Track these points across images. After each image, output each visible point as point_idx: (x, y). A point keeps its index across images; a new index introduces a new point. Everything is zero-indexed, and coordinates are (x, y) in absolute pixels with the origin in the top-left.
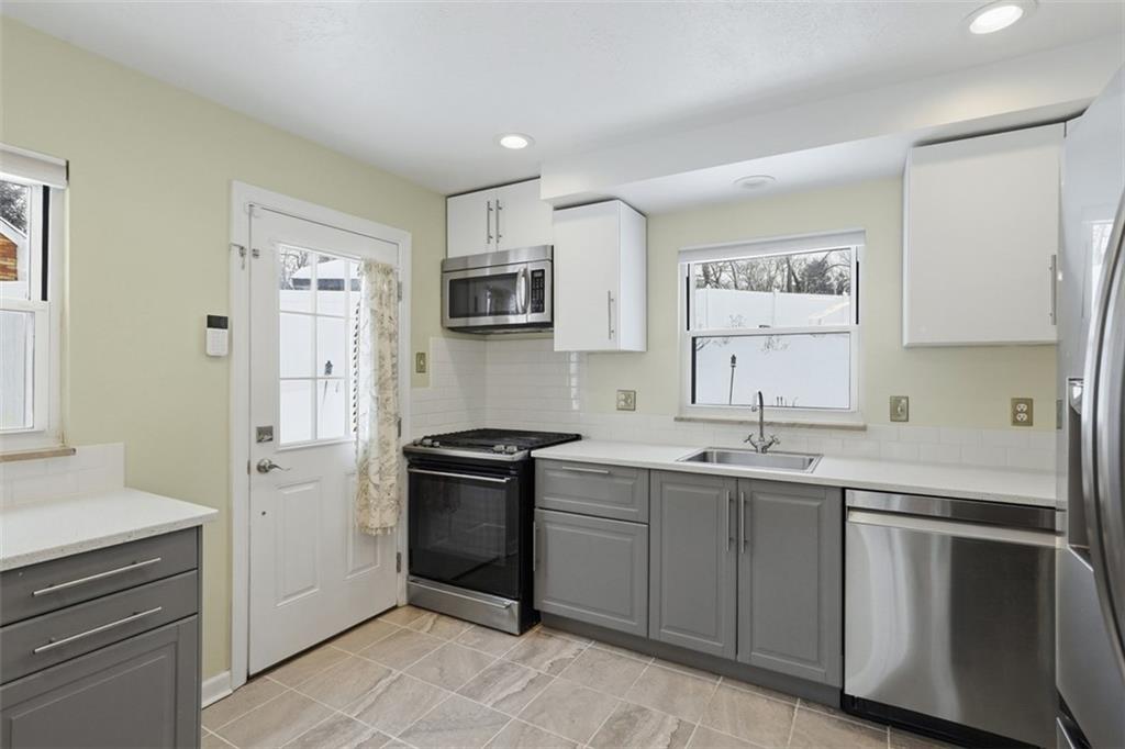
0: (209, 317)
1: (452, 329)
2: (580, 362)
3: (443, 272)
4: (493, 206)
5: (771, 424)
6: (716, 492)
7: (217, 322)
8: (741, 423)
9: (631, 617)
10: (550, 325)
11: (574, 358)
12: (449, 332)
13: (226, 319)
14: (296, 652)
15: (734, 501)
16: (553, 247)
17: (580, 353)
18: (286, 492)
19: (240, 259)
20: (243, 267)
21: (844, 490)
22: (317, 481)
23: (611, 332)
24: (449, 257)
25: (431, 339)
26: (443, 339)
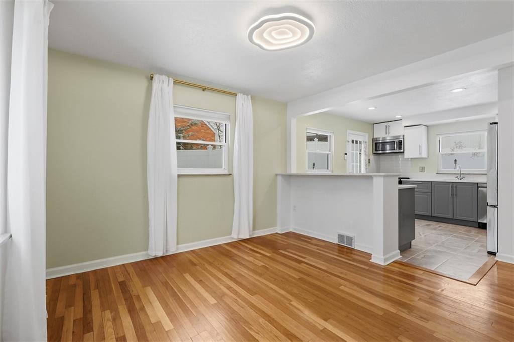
1: (375, 154)
2: (411, 161)
3: (373, 141)
4: (387, 126)
5: (463, 174)
6: (448, 185)
8: (454, 174)
9: (427, 212)
10: (403, 152)
11: (410, 160)
13: (347, 154)
15: (452, 187)
16: (404, 136)
17: (411, 159)
20: (348, 144)
21: (478, 183)
23: (420, 154)
24: (375, 137)
25: (371, 156)
26: (373, 156)
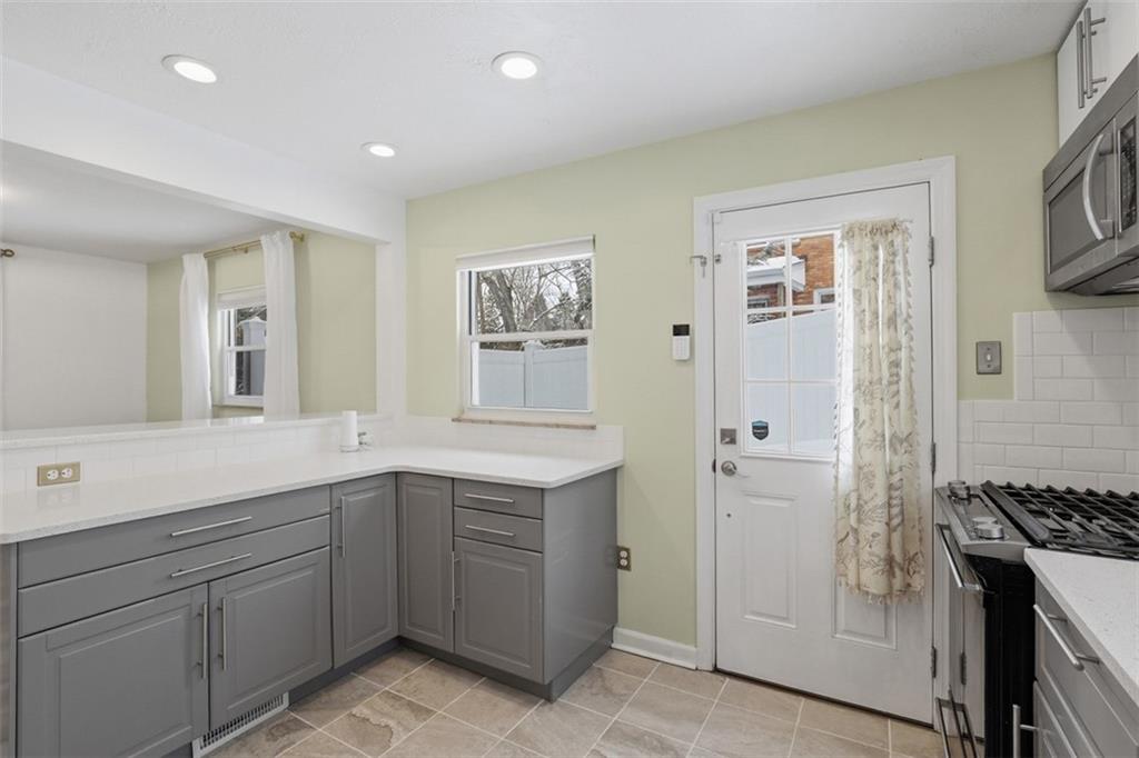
0: (675, 327)
7: (680, 330)
12: (1053, 294)
13: (688, 326)
14: (769, 680)
18: (754, 501)
19: (701, 268)
20: (704, 275)
22: (793, 500)
25: (1015, 315)
26: (1053, 312)
